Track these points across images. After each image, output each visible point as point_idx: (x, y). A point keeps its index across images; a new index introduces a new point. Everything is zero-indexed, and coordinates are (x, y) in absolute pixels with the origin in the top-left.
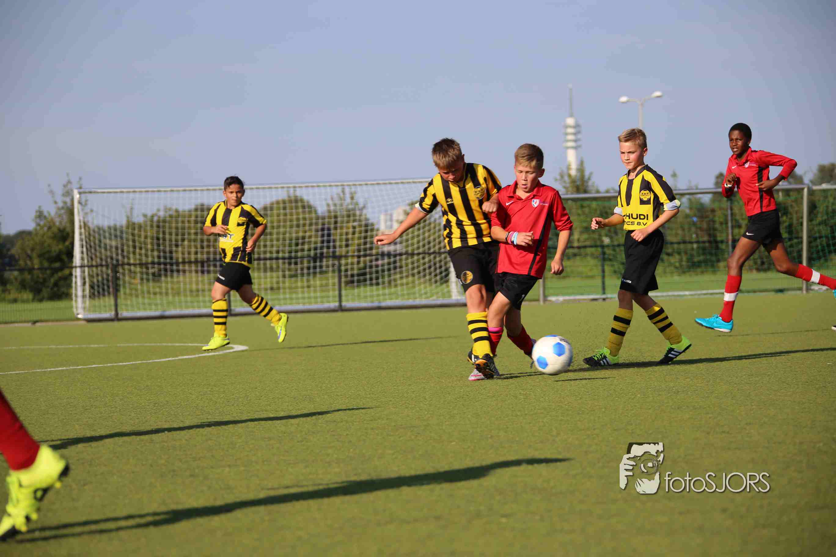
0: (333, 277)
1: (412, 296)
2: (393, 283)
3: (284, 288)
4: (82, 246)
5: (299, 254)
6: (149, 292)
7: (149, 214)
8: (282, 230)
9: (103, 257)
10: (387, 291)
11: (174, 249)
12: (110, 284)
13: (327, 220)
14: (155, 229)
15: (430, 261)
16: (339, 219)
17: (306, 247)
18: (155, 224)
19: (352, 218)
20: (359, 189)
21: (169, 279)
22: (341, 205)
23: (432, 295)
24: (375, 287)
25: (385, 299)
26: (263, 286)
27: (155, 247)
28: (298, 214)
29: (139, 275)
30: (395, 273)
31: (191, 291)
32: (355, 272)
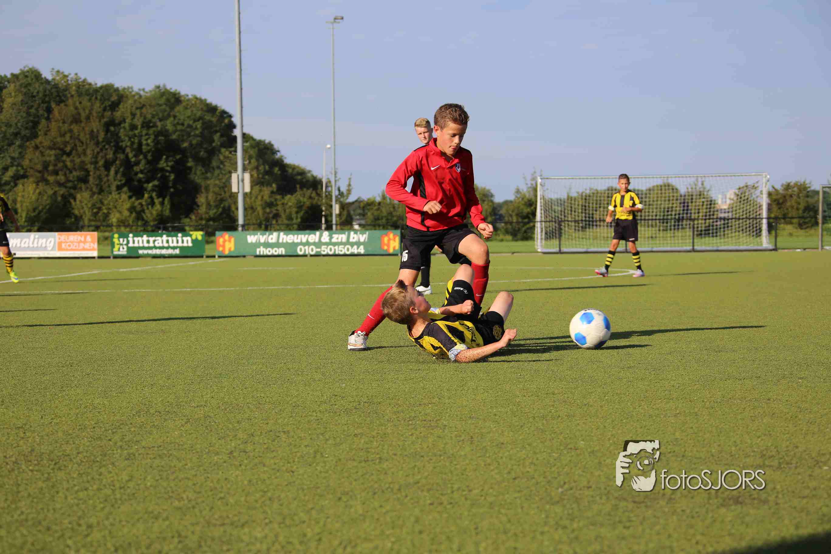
0: (690, 231)
1: (738, 244)
2: (726, 236)
3: (660, 237)
4: (541, 210)
5: (669, 217)
6: (579, 238)
7: (581, 191)
8: (659, 202)
9: (553, 216)
10: (722, 240)
11: (594, 212)
12: (557, 232)
13: (687, 197)
14: (584, 201)
15: (750, 223)
16: (694, 197)
17: (673, 213)
18: (584, 197)
19: (702, 196)
20: (707, 179)
21: (591, 230)
22: (696, 188)
23: (750, 244)
24: (715, 238)
25: (721, 246)
26: (647, 236)
27: (584, 211)
28: (669, 193)
29: (573, 227)
30: (728, 230)
31: (604, 237)
32: (703, 229)
